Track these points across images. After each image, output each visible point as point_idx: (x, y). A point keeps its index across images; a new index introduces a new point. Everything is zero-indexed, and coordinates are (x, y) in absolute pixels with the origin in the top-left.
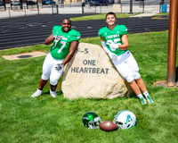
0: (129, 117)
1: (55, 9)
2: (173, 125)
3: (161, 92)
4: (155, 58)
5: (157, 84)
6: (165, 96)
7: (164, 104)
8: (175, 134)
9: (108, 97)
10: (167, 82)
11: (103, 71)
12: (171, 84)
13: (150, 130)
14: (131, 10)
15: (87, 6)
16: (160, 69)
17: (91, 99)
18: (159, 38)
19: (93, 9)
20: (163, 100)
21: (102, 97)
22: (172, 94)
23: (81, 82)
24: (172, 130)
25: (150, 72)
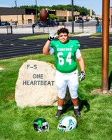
0: (71, 121)
1: (9, 30)
2: (107, 126)
3: (97, 99)
4: (92, 70)
5: (94, 92)
6: (100, 102)
7: (100, 109)
8: (108, 133)
9: (54, 105)
10: (102, 90)
11: (49, 83)
12: (105, 92)
13: (89, 131)
14: (73, 31)
15: (37, 27)
16: (96, 79)
17: (40, 107)
18: (95, 54)
19: (42, 30)
20: (99, 106)
21: (49, 105)
22: (106, 100)
23: (31, 93)
24: (106, 130)
25: (89, 82)
